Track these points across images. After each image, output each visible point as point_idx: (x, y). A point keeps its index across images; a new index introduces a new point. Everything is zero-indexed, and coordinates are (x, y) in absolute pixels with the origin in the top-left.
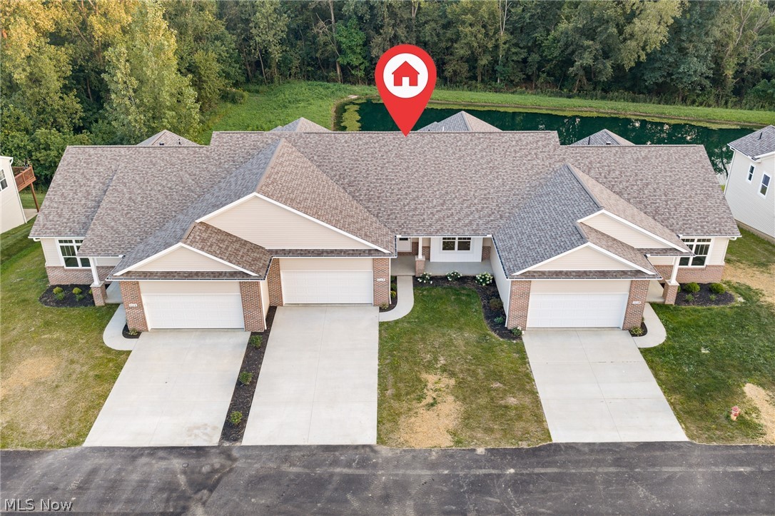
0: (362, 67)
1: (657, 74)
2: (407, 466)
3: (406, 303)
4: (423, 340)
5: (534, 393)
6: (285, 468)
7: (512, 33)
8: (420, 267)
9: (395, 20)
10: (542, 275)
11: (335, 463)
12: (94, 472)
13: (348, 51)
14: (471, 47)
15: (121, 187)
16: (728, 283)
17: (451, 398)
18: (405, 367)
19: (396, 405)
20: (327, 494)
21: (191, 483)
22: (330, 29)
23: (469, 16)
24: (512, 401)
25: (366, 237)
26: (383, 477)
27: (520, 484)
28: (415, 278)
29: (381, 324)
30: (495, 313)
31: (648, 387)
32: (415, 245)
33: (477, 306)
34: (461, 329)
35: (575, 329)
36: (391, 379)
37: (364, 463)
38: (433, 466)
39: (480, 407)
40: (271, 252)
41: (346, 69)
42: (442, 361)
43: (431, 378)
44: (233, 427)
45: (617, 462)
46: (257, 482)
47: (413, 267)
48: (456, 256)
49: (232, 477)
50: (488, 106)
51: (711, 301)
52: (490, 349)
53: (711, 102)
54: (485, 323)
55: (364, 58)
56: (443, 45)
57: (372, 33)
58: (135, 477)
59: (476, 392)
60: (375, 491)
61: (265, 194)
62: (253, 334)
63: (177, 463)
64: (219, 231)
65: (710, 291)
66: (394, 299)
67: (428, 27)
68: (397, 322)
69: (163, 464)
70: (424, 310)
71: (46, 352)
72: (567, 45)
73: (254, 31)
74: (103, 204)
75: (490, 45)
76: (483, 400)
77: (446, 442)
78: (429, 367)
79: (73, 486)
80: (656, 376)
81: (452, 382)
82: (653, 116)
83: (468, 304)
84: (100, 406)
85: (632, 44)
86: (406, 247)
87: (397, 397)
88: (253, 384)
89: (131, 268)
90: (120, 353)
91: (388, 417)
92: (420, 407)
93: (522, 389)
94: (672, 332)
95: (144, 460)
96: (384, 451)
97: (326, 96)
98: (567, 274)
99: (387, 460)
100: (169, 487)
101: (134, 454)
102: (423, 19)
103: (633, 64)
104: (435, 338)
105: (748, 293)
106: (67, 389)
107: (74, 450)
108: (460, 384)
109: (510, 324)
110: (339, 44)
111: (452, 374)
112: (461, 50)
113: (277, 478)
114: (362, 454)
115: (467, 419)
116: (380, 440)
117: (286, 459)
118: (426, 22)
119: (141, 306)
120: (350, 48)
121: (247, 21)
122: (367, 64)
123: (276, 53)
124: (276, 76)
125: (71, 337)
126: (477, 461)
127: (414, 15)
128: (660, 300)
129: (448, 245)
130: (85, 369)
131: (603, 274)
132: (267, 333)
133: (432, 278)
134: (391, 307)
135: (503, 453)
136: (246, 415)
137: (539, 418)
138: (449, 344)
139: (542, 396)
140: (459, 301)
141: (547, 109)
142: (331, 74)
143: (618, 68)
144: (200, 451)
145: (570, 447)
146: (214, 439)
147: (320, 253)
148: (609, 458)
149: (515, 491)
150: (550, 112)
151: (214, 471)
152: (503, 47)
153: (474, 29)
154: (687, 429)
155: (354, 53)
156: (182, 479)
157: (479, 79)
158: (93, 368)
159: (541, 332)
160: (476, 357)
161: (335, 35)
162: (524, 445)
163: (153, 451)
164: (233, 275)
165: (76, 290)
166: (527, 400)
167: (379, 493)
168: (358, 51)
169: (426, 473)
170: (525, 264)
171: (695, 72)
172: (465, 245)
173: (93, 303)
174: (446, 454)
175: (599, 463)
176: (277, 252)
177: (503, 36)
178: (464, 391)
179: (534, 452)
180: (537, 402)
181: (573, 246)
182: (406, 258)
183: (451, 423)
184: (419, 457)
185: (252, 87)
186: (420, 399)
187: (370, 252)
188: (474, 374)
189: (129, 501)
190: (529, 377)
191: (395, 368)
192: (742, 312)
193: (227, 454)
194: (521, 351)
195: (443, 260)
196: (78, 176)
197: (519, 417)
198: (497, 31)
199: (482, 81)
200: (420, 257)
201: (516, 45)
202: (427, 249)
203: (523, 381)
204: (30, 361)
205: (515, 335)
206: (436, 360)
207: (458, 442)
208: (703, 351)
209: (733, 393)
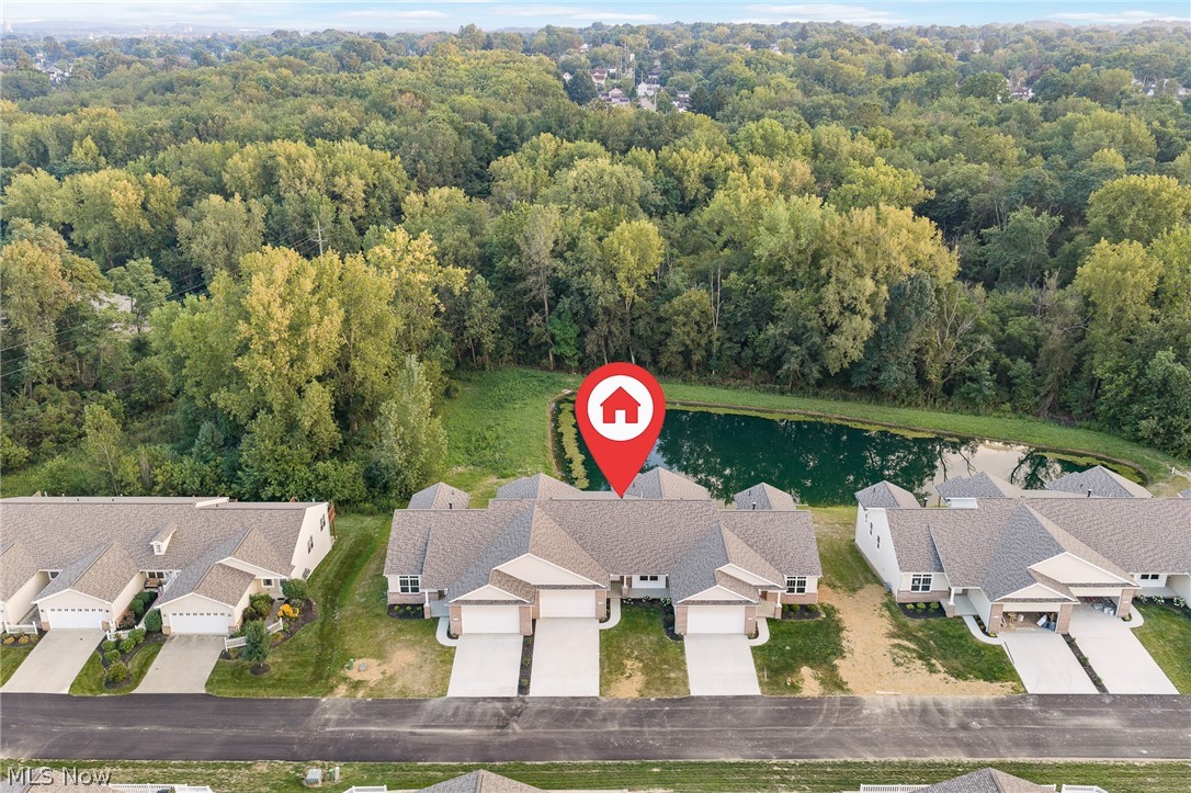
0: (576, 357)
1: (864, 377)
2: (615, 706)
3: (616, 617)
4: (626, 641)
5: (685, 671)
6: (553, 706)
7: (725, 329)
8: (625, 592)
9: (609, 315)
10: (693, 603)
11: (579, 704)
12: (457, 708)
13: (562, 343)
14: (684, 345)
15: (436, 541)
16: (822, 605)
17: (639, 674)
18: (614, 656)
19: (609, 677)
20: (576, 718)
21: (508, 713)
22: (544, 321)
23: (681, 317)
24: (673, 675)
25: (592, 577)
26: (603, 711)
27: (670, 715)
28: (622, 600)
29: (601, 631)
30: (670, 624)
31: (748, 666)
32: (622, 578)
33: (660, 620)
34: (648, 634)
35: (717, 635)
36: (607, 664)
37: (593, 704)
38: (628, 706)
39: (655, 678)
40: (535, 586)
41: (559, 359)
42: (636, 653)
43: (629, 663)
44: (523, 688)
45: (721, 705)
46: (541, 713)
47: (621, 593)
48: (649, 584)
49: (527, 710)
50: (700, 406)
51: (804, 617)
52: (664, 647)
53: (920, 402)
54: (663, 630)
55: (578, 349)
56: (657, 337)
57: (587, 327)
58: (479, 710)
59: (653, 670)
60: (599, 716)
61: (533, 553)
62: (525, 637)
63: (499, 705)
64: (506, 575)
65: (807, 610)
66: (608, 615)
67: (641, 323)
68: (610, 629)
69: (491, 705)
70: (626, 622)
71: (407, 647)
72: (777, 348)
73: (467, 324)
74: (428, 553)
75: (703, 342)
76: (657, 675)
77: (636, 695)
78: (628, 657)
79: (450, 714)
80: (755, 662)
81: (641, 665)
82: (858, 421)
83: (654, 618)
84: (449, 677)
85: (833, 354)
86: (616, 578)
87: (610, 673)
88: (530, 665)
89: (459, 598)
90: (451, 648)
91: (605, 682)
92: (622, 678)
93: (679, 669)
94: (773, 636)
95: (481, 703)
96: (603, 699)
97: (541, 392)
98: (708, 603)
99: (605, 704)
100: (497, 715)
101: (475, 700)
102: (637, 314)
103: (837, 370)
104: (633, 640)
105: (830, 611)
106: (427, 668)
107: (442, 698)
108: (645, 666)
109: (677, 631)
110: (553, 337)
111: (641, 661)
112: (673, 346)
113: (550, 711)
114: (592, 701)
115: (647, 684)
116: (601, 694)
117: (553, 703)
118: (640, 317)
119: (460, 620)
120: (564, 340)
121: (462, 313)
122: (581, 355)
123: (489, 343)
124: (488, 362)
125: (418, 639)
126: (651, 704)
127: (628, 309)
128: (772, 616)
129: (643, 578)
130: (433, 657)
131: (728, 603)
132: (533, 636)
133: (633, 600)
134: (606, 620)
135: (665, 700)
136: (529, 679)
137: (686, 684)
138: (640, 643)
139: (689, 672)
140: (648, 615)
141: (757, 411)
142: (544, 361)
143: (825, 371)
144: (508, 699)
145: (699, 697)
146: (513, 693)
147: (564, 587)
148: (718, 703)
149: (668, 717)
150: (758, 414)
151: (518, 708)
152: (716, 344)
153: (687, 329)
154: (762, 689)
155: (568, 344)
156: (503, 712)
157: (695, 368)
158: (438, 656)
159: (696, 636)
160: (655, 651)
161: (549, 327)
162: (676, 697)
163: (485, 699)
164: (516, 602)
165: (408, 608)
166: (681, 675)
167: (601, 717)
168: (572, 343)
169: (624, 709)
170: (684, 596)
171: (896, 379)
172: (654, 578)
173: (423, 616)
174: (635, 701)
175: (712, 705)
176: (538, 587)
177: (716, 332)
178: (647, 670)
179: (680, 700)
180: (686, 676)
181: (710, 586)
182: (616, 585)
183: (639, 686)
184: (620, 702)
185: (463, 374)
186: (622, 674)
187: (594, 587)
188: (654, 661)
189: (479, 721)
190: (684, 662)
191: (608, 657)
192: (820, 625)
193: (523, 700)
194: (682, 648)
195: (640, 588)
196: (406, 532)
197: (675, 683)
198: (710, 327)
199: (698, 371)
200: (625, 586)
201: (730, 340)
202: (630, 580)
203: (680, 664)
204: (399, 653)
205: (679, 638)
206: (632, 652)
207: (642, 695)
208: (787, 648)
209: (794, 671)
